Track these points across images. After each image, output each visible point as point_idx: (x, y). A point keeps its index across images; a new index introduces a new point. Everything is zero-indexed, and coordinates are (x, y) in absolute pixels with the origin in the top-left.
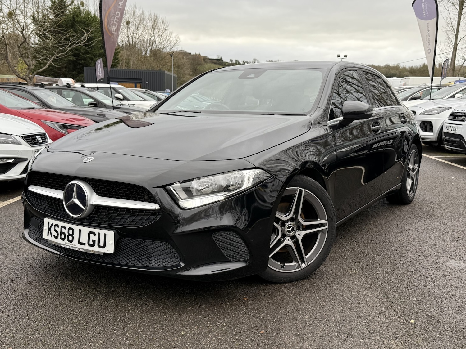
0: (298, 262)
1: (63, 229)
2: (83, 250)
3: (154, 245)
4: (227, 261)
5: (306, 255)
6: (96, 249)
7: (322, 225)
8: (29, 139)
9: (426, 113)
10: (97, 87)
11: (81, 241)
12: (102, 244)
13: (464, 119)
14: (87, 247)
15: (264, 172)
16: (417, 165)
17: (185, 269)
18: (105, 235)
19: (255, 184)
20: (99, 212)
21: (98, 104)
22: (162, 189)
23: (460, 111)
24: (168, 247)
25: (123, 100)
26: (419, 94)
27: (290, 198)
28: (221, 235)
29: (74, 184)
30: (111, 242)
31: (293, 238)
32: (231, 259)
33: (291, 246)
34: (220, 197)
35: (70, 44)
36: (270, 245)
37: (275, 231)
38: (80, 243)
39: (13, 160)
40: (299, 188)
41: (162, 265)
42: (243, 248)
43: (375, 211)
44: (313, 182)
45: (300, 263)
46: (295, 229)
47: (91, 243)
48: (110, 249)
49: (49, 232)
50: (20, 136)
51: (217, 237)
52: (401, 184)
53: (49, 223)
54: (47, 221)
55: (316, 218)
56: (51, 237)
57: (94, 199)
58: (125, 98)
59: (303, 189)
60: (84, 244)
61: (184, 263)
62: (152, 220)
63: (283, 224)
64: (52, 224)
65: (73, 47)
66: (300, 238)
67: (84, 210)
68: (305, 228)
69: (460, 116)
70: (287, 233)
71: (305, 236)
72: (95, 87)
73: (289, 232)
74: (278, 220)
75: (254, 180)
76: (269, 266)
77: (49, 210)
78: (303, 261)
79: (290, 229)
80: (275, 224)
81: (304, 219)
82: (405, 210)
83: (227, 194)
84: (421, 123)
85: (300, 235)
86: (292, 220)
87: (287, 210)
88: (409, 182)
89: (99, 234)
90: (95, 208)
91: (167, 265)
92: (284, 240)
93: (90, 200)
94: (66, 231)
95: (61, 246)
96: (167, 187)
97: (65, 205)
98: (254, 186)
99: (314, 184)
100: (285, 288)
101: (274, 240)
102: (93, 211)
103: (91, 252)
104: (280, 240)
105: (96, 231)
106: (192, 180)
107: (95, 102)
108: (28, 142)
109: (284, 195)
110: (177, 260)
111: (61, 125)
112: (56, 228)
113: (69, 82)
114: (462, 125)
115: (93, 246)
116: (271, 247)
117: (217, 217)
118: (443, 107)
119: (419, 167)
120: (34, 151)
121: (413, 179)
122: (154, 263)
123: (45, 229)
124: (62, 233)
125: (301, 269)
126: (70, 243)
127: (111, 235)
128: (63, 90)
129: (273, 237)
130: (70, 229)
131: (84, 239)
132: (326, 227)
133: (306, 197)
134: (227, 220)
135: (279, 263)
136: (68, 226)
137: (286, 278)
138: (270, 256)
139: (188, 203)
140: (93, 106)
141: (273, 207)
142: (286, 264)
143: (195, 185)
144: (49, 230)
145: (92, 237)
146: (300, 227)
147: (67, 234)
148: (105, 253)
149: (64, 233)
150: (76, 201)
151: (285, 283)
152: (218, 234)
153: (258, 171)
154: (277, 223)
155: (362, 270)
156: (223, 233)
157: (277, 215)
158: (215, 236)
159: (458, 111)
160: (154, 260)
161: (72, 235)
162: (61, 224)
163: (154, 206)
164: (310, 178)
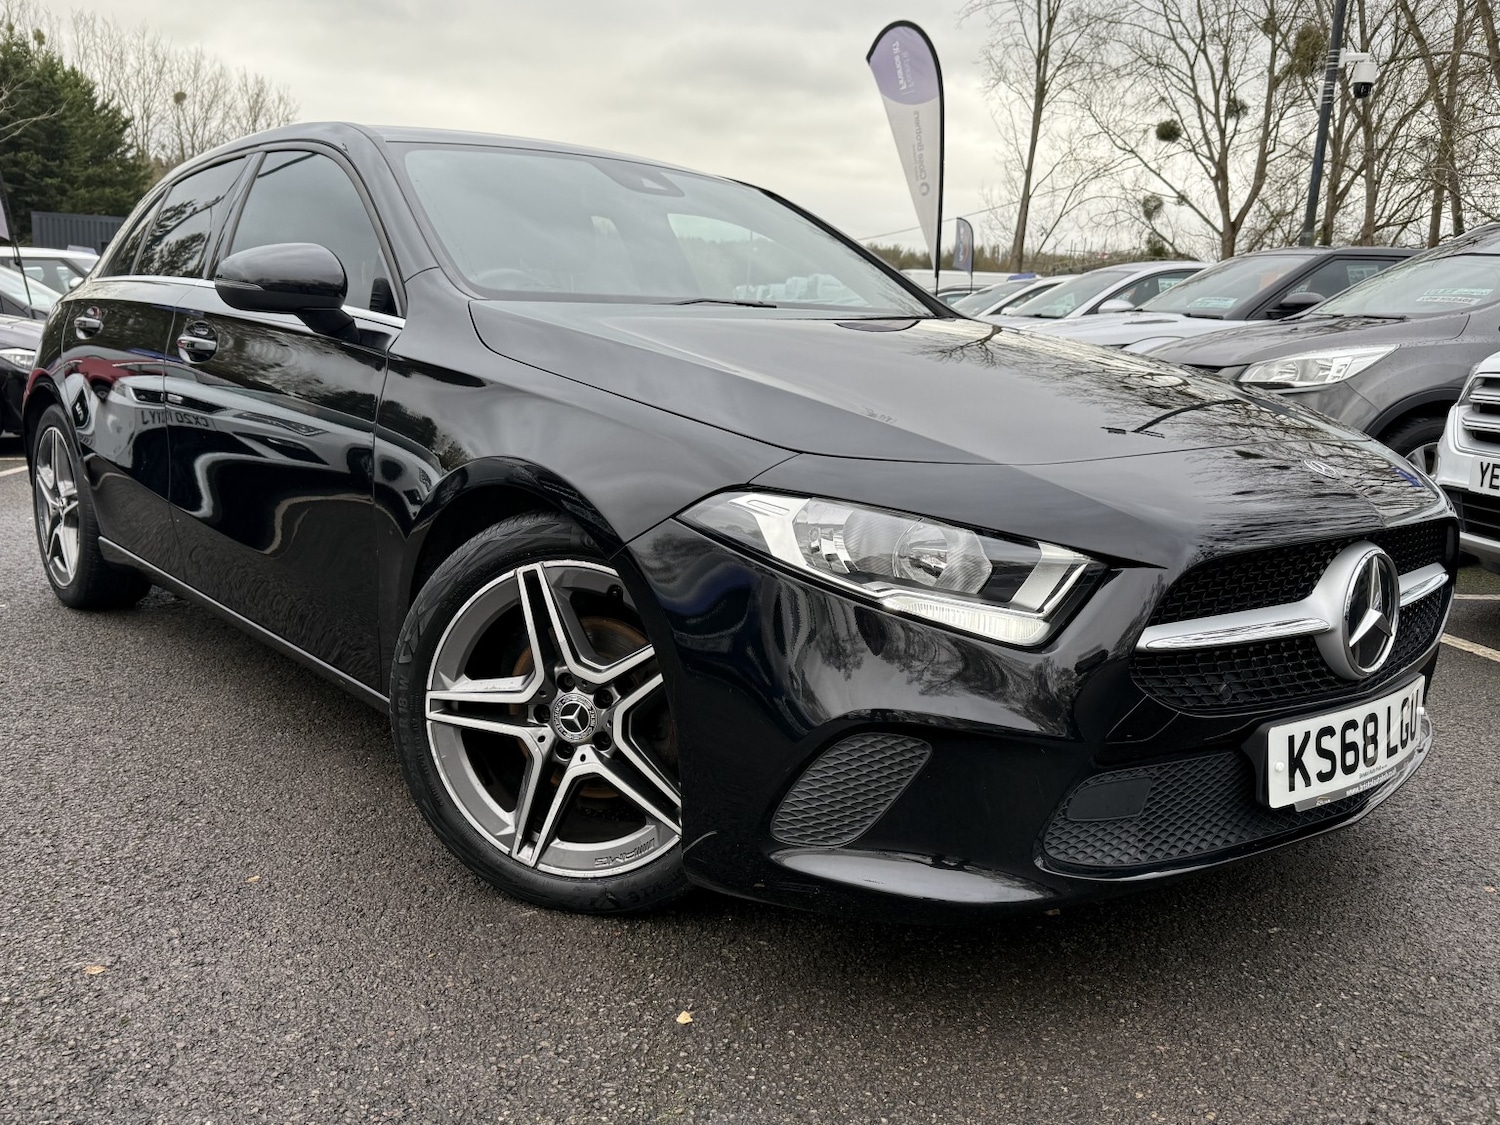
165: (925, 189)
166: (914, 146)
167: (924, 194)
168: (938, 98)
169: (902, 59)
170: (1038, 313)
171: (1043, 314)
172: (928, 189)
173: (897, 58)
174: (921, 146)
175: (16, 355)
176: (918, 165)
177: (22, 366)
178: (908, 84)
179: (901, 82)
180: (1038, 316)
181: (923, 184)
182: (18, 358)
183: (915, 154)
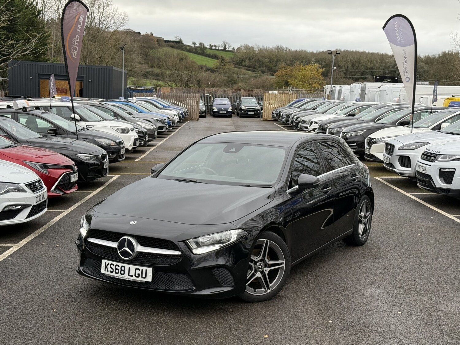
0: (265, 289)
1: (117, 267)
2: (131, 280)
3: (177, 276)
4: (221, 286)
5: (270, 284)
6: (140, 279)
7: (281, 264)
8: (31, 187)
9: (404, 148)
10: (50, 106)
11: (130, 274)
12: (144, 276)
13: (433, 159)
14: (134, 278)
15: (243, 230)
16: (369, 212)
17: (196, 290)
18: (146, 270)
19: (238, 239)
20: (141, 256)
21: (58, 130)
22: (182, 242)
23: (430, 152)
24: (185, 278)
25: (81, 120)
26: (410, 117)
27: (260, 246)
28: (218, 270)
29: (125, 239)
30: (150, 275)
31: (262, 272)
32: (223, 285)
33: (260, 278)
34: (217, 247)
35: (14, 53)
36: (247, 277)
37: (250, 268)
38: (129, 275)
39: (21, 206)
40: (266, 240)
41: (181, 289)
42: (231, 278)
43: (332, 251)
44: (275, 236)
45: (266, 289)
46: (263, 266)
47: (137, 275)
48: (149, 279)
49: (106, 269)
50: (25, 184)
51: (215, 272)
52: (353, 229)
53: (106, 263)
54: (104, 262)
55: (277, 259)
56: (108, 271)
57: (140, 248)
58: (82, 119)
59: (269, 240)
60: (132, 276)
61: (195, 287)
62: (177, 261)
63: (255, 263)
64: (109, 263)
65: (18, 56)
66: (266, 273)
67: (132, 255)
68: (270, 265)
69: (430, 157)
70: (258, 269)
71: (270, 271)
72: (48, 106)
73: (259, 268)
74: (252, 261)
75: (237, 236)
76: (246, 290)
77: (105, 255)
78: (268, 288)
79: (260, 267)
80: (250, 263)
81: (269, 259)
82: (357, 251)
83: (221, 245)
84: (399, 158)
85: (267, 270)
86: (261, 260)
87: (258, 254)
88: (361, 227)
89: (142, 270)
90: (139, 254)
91: (184, 289)
92: (256, 274)
93: (136, 249)
94: (119, 268)
95: (116, 277)
96: (185, 241)
97: (118, 252)
98: (237, 240)
99: (276, 237)
100: (256, 305)
101: (250, 274)
102: (138, 255)
103: (137, 281)
104: (253, 274)
105: (141, 268)
106: (198, 237)
107: (54, 127)
108: (31, 189)
109: (257, 244)
110: (191, 285)
111: (42, 165)
112: (112, 266)
113: (24, 104)
114: (430, 165)
115: (138, 277)
116: (247, 278)
117: (214, 260)
118: (421, 142)
119: (372, 213)
120: (36, 197)
121: (365, 225)
122: (176, 288)
123: (103, 267)
124: (116, 269)
125: (267, 293)
126: (123, 276)
127: (150, 270)
128: (18, 115)
129: (249, 272)
130: (122, 266)
131: (132, 273)
132: (284, 265)
133: (271, 245)
134: (221, 261)
135: (253, 289)
136: (121, 265)
137: (257, 299)
138: (247, 284)
139: (198, 251)
140: (53, 132)
141: (249, 252)
142: (257, 290)
143: (201, 239)
144: (106, 267)
145: (138, 272)
146: (266, 265)
147: (120, 270)
148: (146, 282)
149: (118, 269)
150: (127, 249)
151: (257, 302)
152: (216, 270)
153: (240, 231)
154: (252, 263)
155: (309, 295)
156: (219, 269)
157: (251, 258)
158: (214, 271)
159: (429, 151)
160: (176, 286)
161: (124, 271)
162: (115, 263)
163: (178, 253)
164: (273, 233)
165: (408, 79)
166: (403, 62)
167: (407, 81)
168: (414, 45)
169: (398, 29)
170: (452, 132)
171: (454, 132)
172: (409, 79)
173: (396, 29)
174: (406, 63)
175: (82, 156)
176: (405, 70)
177: (84, 160)
178: (401, 39)
179: (398, 38)
180: (452, 133)
181: (407, 77)
182: (83, 157)
183: (403, 66)
